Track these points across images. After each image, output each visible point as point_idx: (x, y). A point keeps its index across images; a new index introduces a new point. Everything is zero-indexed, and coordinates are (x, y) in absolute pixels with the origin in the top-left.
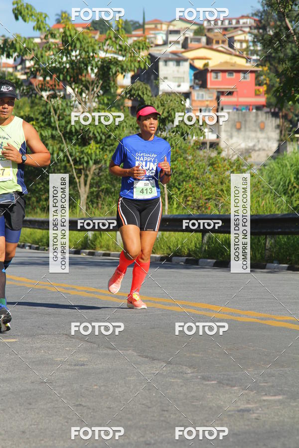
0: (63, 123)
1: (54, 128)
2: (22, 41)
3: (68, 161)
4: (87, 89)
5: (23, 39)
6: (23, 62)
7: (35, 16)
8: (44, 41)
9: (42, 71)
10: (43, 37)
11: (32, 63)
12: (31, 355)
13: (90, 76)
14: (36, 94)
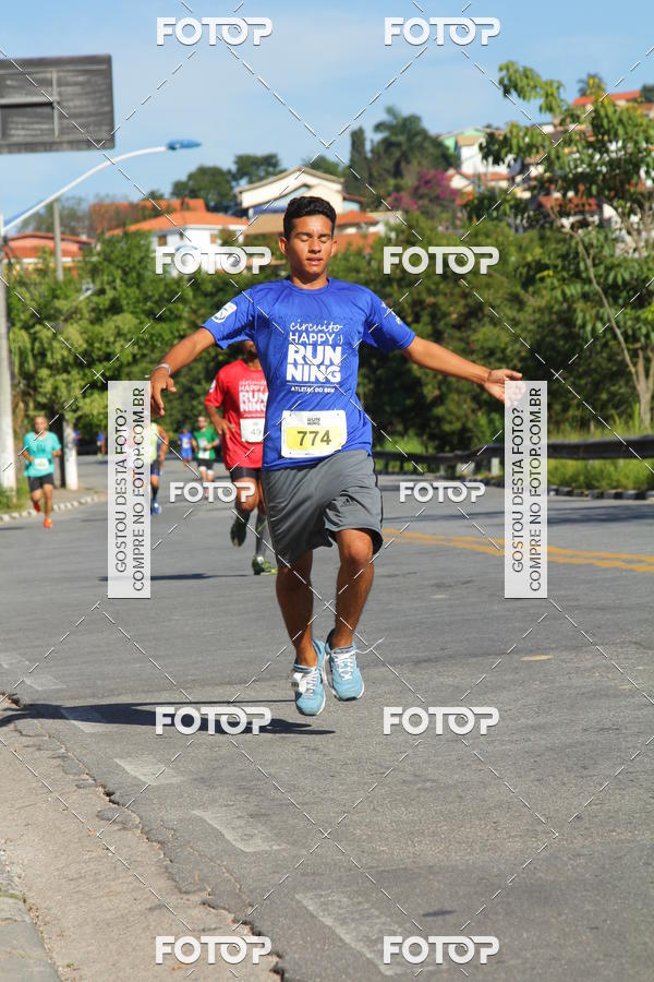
0: (601, 270)
1: (588, 281)
2: (521, 134)
3: (615, 337)
4: (641, 207)
5: (524, 130)
6: (524, 168)
7: (541, 88)
8: (560, 129)
9: (560, 182)
10: (557, 121)
11: (541, 169)
12: (577, 681)
13: (644, 184)
14: (552, 223)
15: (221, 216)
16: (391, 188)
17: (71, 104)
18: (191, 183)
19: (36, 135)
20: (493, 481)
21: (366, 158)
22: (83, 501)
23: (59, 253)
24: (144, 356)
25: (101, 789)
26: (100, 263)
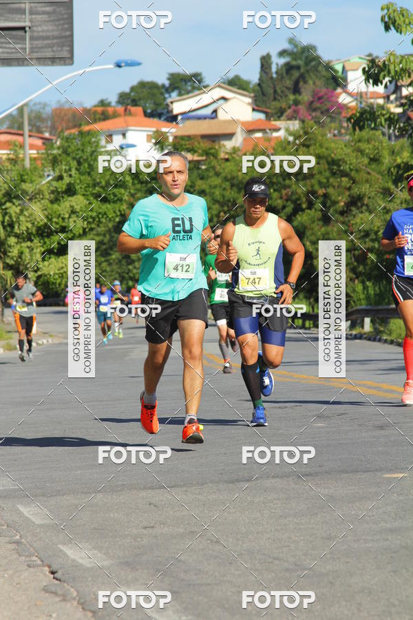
2: (398, 61)
5: (400, 58)
6: (397, 89)
15: (156, 120)
16: (291, 102)
17: (40, 29)
18: (132, 94)
19: (12, 53)
20: (365, 336)
21: (272, 78)
22: (40, 342)
23: (27, 146)
24: (92, 229)
25: (47, 568)
26: (60, 155)
